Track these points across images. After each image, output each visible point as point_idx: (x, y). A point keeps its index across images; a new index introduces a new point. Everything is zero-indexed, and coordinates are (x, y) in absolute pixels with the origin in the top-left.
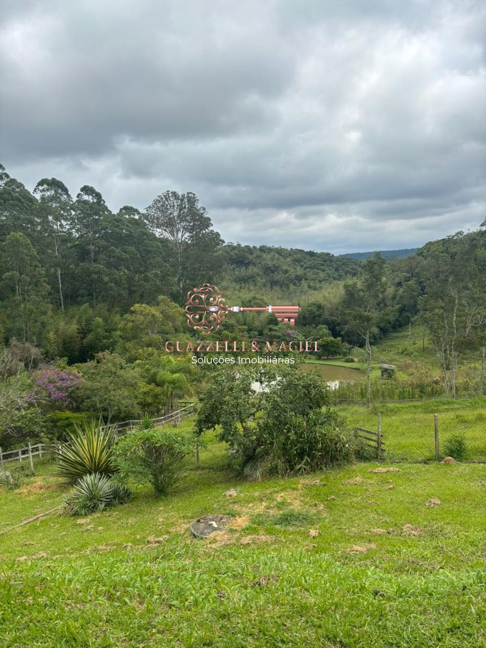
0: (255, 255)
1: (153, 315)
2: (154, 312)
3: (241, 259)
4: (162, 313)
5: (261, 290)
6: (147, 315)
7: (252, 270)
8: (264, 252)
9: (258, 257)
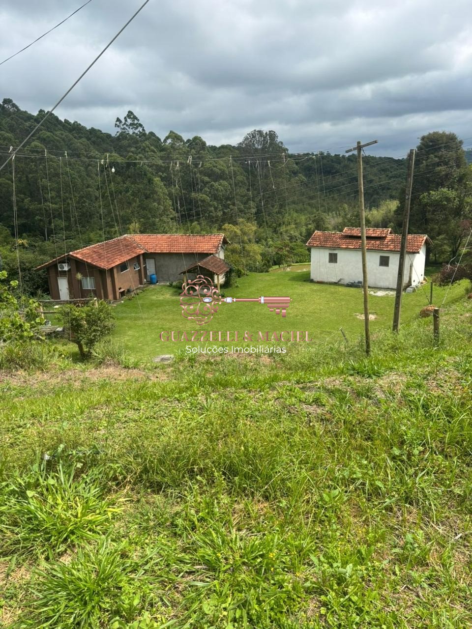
0: (342, 164)
1: (235, 232)
2: (236, 230)
3: (328, 169)
4: (241, 230)
5: (345, 199)
6: (232, 231)
7: (339, 179)
8: (352, 161)
9: (346, 166)
